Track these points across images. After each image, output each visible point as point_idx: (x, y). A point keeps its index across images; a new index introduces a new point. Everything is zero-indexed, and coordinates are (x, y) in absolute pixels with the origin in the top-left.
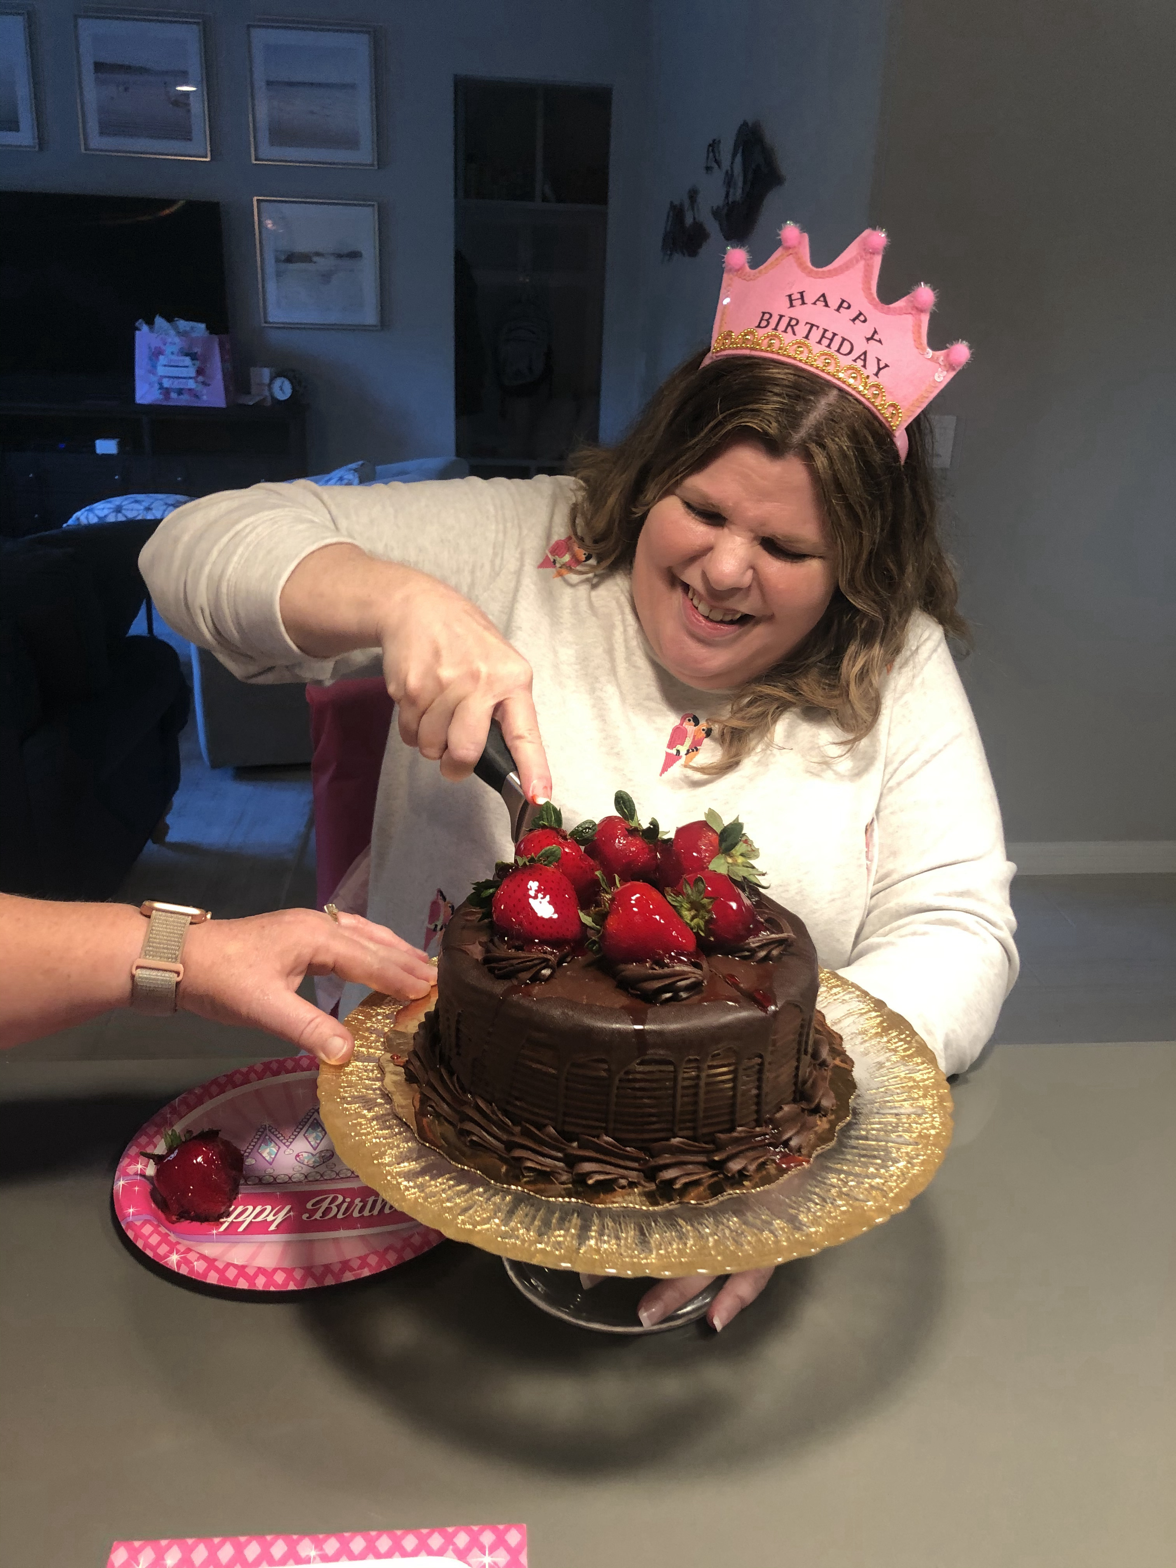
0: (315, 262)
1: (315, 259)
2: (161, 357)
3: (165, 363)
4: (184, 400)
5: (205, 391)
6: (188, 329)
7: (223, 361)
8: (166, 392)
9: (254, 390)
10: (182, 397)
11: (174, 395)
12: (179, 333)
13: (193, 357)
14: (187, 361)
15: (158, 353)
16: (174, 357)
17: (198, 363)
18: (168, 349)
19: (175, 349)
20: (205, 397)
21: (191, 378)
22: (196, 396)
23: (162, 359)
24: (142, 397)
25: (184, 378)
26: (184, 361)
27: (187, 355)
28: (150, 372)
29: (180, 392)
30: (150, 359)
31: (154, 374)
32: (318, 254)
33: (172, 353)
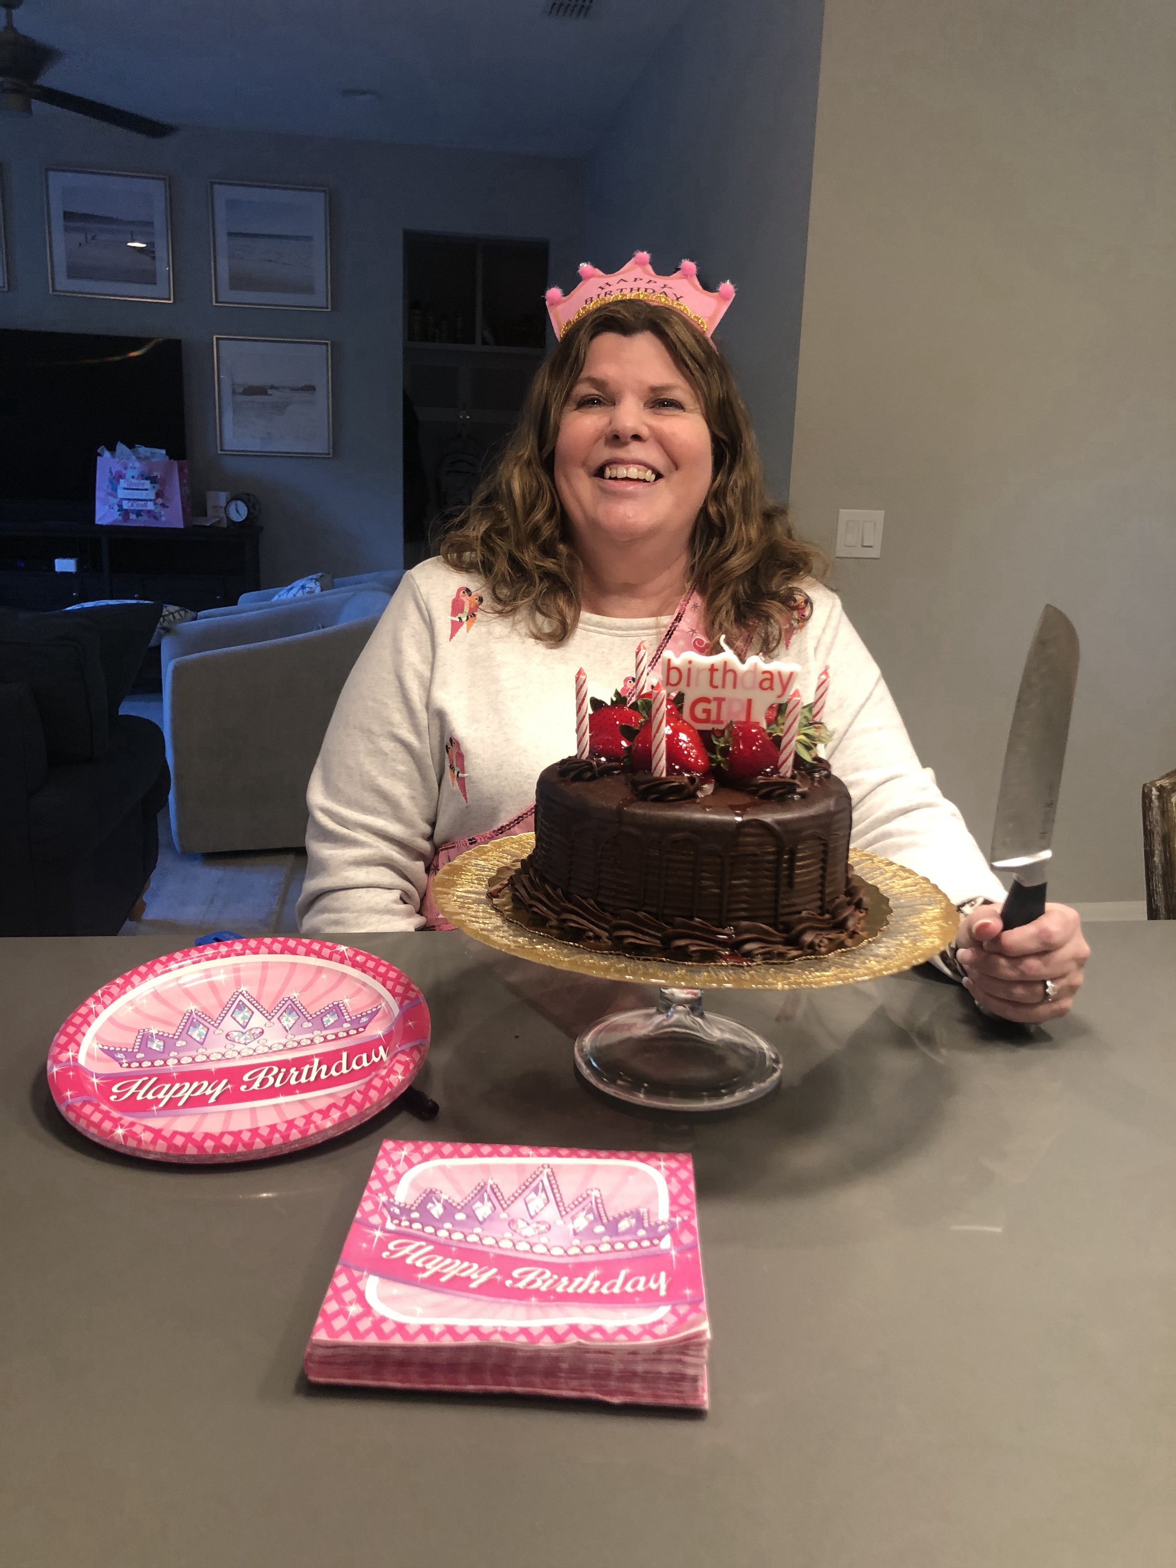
0: (271, 395)
1: (270, 391)
2: (121, 481)
3: (126, 486)
4: (143, 521)
5: (163, 513)
6: (148, 454)
7: (182, 485)
8: (125, 513)
9: (210, 512)
10: (140, 518)
11: (133, 517)
12: (139, 458)
13: (153, 480)
14: (147, 484)
15: (120, 476)
16: (133, 481)
17: (157, 486)
18: (129, 473)
19: (135, 473)
20: (163, 519)
21: (150, 500)
22: (155, 518)
23: (123, 483)
24: (100, 520)
25: (145, 500)
26: (143, 484)
27: (147, 479)
28: (109, 494)
29: (139, 513)
30: (111, 482)
31: (116, 497)
32: (272, 387)
33: (133, 477)
